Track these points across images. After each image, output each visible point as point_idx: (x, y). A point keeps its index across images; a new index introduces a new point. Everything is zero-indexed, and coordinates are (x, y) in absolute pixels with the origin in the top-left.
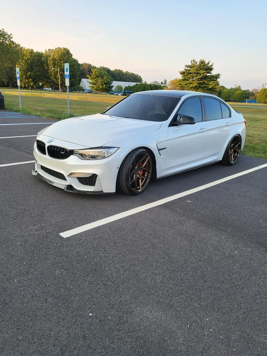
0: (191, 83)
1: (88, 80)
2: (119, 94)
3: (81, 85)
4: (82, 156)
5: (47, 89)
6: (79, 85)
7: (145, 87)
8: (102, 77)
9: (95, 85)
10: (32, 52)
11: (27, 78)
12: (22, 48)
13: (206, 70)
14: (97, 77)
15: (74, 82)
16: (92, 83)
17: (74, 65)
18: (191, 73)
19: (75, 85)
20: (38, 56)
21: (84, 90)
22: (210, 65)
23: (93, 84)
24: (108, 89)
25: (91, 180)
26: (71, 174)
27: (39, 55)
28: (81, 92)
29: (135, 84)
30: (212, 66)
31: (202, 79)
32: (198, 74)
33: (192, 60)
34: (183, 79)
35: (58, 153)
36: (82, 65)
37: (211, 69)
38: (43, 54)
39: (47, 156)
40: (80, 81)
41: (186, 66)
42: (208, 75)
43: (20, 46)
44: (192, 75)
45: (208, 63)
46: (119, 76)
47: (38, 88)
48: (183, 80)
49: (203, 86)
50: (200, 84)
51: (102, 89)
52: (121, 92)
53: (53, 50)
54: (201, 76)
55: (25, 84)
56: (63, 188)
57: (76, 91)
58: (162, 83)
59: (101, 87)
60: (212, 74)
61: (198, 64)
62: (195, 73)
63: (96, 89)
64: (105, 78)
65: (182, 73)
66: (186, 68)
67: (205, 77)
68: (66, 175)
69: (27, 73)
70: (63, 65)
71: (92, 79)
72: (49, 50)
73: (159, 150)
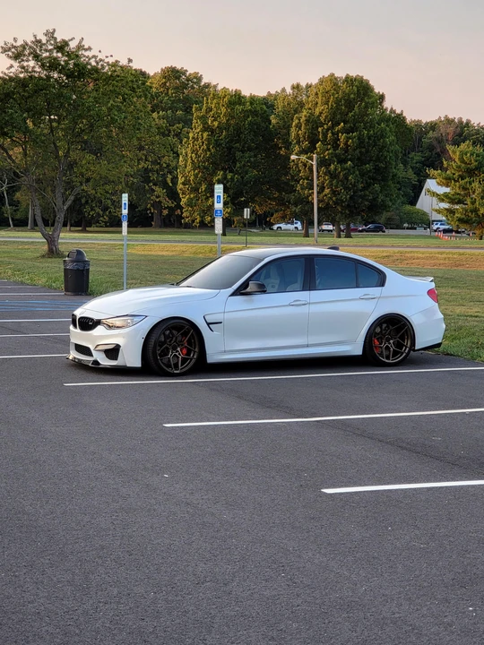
4: (109, 326)
5: (283, 226)
6: (414, 202)
9: (460, 202)
10: (237, 99)
12: (207, 86)
14: (470, 173)
15: (381, 197)
16: (446, 195)
17: (382, 136)
19: (384, 207)
20: (255, 113)
23: (452, 201)
25: (113, 352)
26: (97, 346)
28: (420, 231)
35: (87, 324)
39: (78, 330)
40: (418, 189)
43: (199, 79)
53: (309, 86)
56: (89, 364)
63: (460, 220)
68: (92, 350)
70: (342, 137)
71: (447, 181)
72: (296, 87)
73: (208, 324)
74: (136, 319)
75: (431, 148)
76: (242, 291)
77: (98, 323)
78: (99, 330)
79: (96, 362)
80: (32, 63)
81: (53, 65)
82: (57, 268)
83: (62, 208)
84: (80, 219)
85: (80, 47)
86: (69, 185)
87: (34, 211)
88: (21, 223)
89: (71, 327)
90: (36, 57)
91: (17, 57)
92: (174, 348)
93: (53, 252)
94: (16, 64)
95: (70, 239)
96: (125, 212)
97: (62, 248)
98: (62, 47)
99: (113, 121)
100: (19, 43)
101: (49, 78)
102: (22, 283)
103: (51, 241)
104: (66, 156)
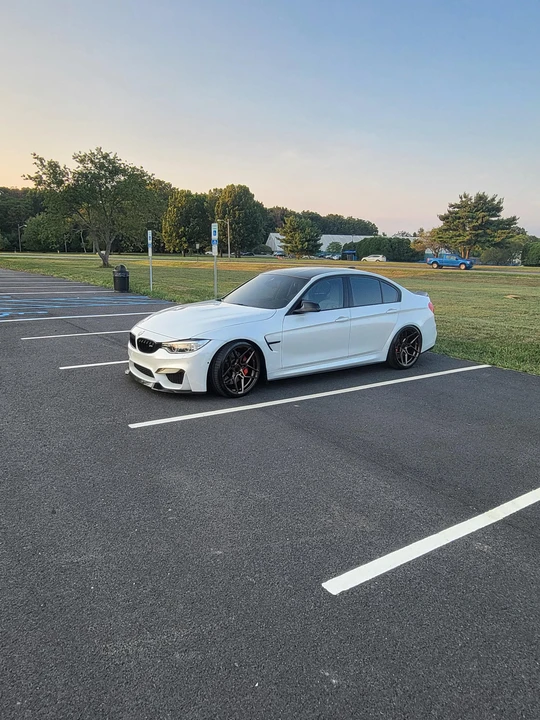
0: (460, 235)
1: (278, 235)
2: (335, 258)
3: (269, 243)
4: (172, 349)
6: (265, 243)
7: (380, 244)
8: (303, 230)
9: (290, 243)
10: (188, 195)
11: (179, 237)
12: (174, 188)
13: (489, 211)
14: (294, 230)
15: (255, 240)
16: (284, 240)
17: (255, 212)
18: (459, 218)
19: (256, 244)
20: (197, 200)
21: (273, 252)
22: (496, 203)
23: (287, 242)
24: (311, 249)
25: (177, 377)
26: (159, 370)
27: (200, 199)
28: (268, 255)
29: (363, 237)
30: (499, 202)
31: (480, 227)
32: (473, 218)
33: (462, 194)
34: (445, 227)
35: (147, 346)
36: (272, 210)
37: (499, 209)
38: (205, 196)
39: (137, 351)
40: (266, 237)
41: (451, 206)
42: (493, 219)
43: (171, 186)
44: (461, 221)
45: (493, 199)
46: (335, 225)
47: (195, 252)
48: (446, 230)
49: (483, 239)
50: (477, 235)
51: (302, 250)
52: (338, 253)
53: (221, 189)
54: (479, 222)
55: (175, 247)
56: (150, 386)
57: (259, 254)
58: (415, 235)
59: (300, 247)
60: (500, 218)
61: (473, 201)
62: (468, 217)
63: (291, 251)
64: (308, 230)
65: (443, 218)
66: (451, 209)
67: (488, 224)
68: (153, 372)
69: (180, 228)
70: (237, 213)
71: (285, 233)
72: (215, 190)
73: (269, 344)
74: (201, 343)
75: (271, 220)
76: (296, 310)
77: (159, 346)
78: (160, 354)
79: (158, 385)
80: (90, 165)
81: (101, 166)
82: (108, 275)
83: (109, 243)
84: (118, 248)
85: (115, 157)
86: (112, 231)
87: (96, 245)
88: (90, 251)
89: (130, 345)
90: (92, 162)
91: (82, 161)
92: (237, 370)
93: (106, 265)
94: (81, 165)
95: (115, 259)
96: (150, 242)
97: (110, 262)
98: (105, 157)
99: (134, 197)
100: (82, 154)
101: (99, 173)
102: (89, 284)
103: (104, 258)
104: (111, 215)
